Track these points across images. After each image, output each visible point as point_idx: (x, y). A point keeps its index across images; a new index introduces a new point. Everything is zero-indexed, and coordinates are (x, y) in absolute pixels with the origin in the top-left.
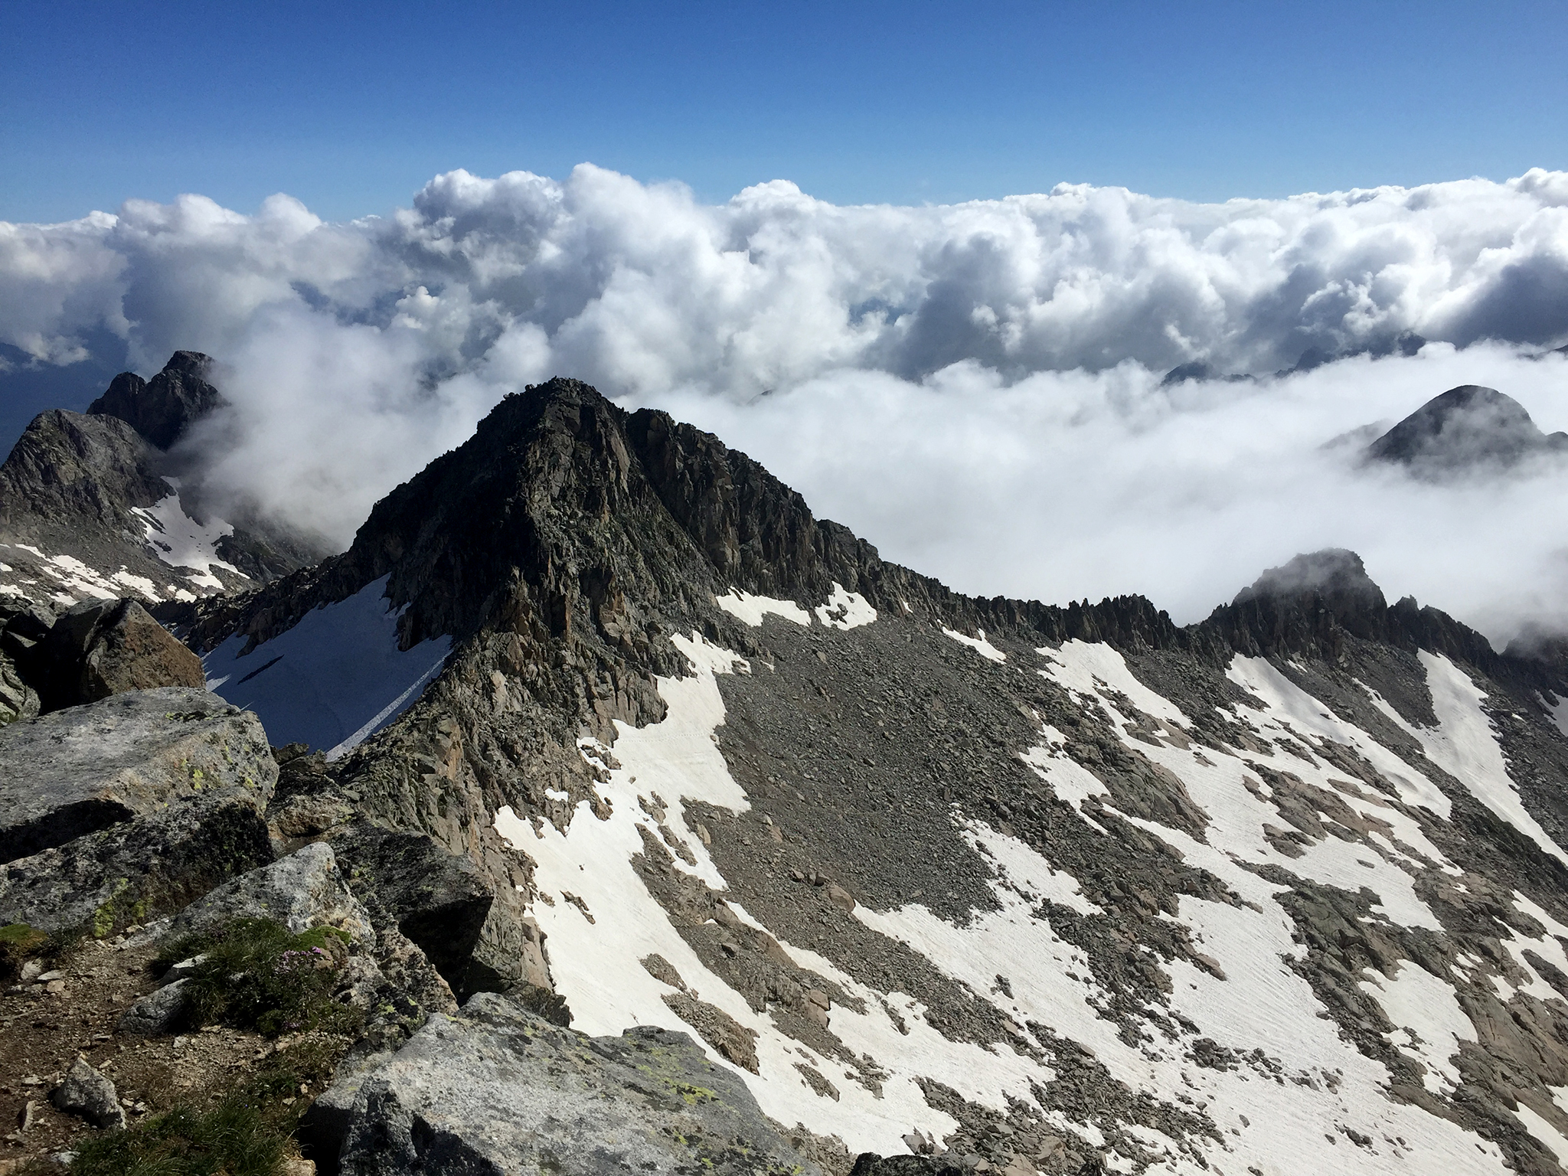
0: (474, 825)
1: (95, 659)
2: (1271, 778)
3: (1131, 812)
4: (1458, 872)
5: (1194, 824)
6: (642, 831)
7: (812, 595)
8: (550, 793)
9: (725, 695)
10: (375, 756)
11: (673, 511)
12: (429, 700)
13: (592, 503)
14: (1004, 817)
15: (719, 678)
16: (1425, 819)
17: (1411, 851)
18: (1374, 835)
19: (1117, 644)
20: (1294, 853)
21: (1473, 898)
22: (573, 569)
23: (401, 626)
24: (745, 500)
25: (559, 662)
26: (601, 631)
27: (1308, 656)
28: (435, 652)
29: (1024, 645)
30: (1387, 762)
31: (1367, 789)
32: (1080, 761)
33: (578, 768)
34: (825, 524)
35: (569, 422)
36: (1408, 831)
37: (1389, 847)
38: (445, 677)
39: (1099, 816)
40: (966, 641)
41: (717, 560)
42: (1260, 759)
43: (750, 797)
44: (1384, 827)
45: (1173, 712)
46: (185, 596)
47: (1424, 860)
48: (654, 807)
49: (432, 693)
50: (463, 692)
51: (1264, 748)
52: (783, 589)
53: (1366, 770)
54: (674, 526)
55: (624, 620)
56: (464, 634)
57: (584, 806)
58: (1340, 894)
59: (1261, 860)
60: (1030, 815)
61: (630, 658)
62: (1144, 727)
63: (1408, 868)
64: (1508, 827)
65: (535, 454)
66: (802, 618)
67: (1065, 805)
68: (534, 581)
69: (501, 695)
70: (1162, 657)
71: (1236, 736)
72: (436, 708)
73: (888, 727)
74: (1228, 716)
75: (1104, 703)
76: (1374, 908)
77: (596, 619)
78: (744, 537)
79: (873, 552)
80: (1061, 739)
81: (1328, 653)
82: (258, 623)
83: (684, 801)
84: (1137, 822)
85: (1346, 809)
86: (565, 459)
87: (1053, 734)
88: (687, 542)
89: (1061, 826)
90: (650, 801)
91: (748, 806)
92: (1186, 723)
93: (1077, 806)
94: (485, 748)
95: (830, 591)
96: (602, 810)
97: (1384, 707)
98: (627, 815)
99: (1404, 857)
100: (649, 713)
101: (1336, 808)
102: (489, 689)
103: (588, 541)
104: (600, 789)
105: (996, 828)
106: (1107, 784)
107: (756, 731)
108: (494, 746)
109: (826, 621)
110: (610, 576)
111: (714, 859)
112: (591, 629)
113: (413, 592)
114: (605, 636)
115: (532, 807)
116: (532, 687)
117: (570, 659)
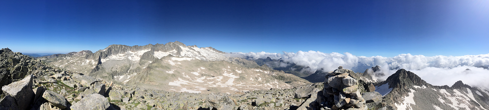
0: (393, 104)
1: (369, 87)
2: (457, 99)
3: (447, 103)
4: (471, 105)
5: (451, 103)
6: (407, 106)
7: (421, 86)
8: (399, 102)
9: (414, 94)
10: (386, 97)
11: (410, 79)
12: (390, 93)
13: (404, 78)
14: (437, 105)
15: (413, 93)
16: (468, 101)
17: (468, 104)
18: (465, 103)
19: (445, 89)
20: (459, 105)
21: (472, 107)
22: (402, 83)
23: (389, 87)
24: (416, 78)
25: (401, 91)
26: (404, 88)
27: (459, 89)
28: (391, 89)
29: (438, 90)
30: (465, 97)
31: (464, 99)
32: (443, 99)
33: (402, 100)
34: (422, 80)
35: (403, 72)
36: (467, 102)
37: (466, 104)
38: (392, 91)
39: (444, 104)
40: (434, 89)
41: (414, 83)
42: (456, 97)
43: (416, 103)
44: (466, 102)
45: (450, 94)
46: (374, 82)
47: (469, 104)
48: (408, 104)
49: (391, 92)
50: (393, 92)
51: (456, 96)
52: (419, 85)
53: (464, 98)
54: (410, 80)
55: (406, 88)
56: (394, 88)
57: (402, 103)
58: (463, 108)
59: (457, 106)
60: (439, 104)
61: (406, 91)
62: (447, 96)
63: (468, 105)
64: (474, 101)
65: (400, 74)
66: (420, 88)
67: (442, 103)
68: (399, 84)
69: (396, 93)
70: (449, 90)
71: (454, 96)
72: (391, 94)
73: (427, 97)
74: (454, 94)
75: (444, 94)
76: (466, 109)
77: (404, 87)
78: (416, 81)
79: (426, 82)
80: (441, 97)
81: (460, 89)
82: (379, 85)
83: (410, 104)
84: (447, 104)
85: (463, 101)
86: (402, 75)
87: (440, 97)
88: (411, 81)
89: (441, 105)
90: (407, 103)
91: (415, 104)
92: (451, 95)
93: (443, 103)
94: (394, 97)
95: (422, 85)
96: (403, 104)
97: (465, 92)
98: (405, 104)
99: (467, 104)
100: (408, 95)
101: (462, 101)
102: (395, 92)
103: (404, 81)
104: (403, 102)
105: (436, 106)
106: (445, 101)
107: (416, 97)
108: (395, 97)
109: (422, 88)
110: (405, 84)
111: (412, 109)
112: (403, 88)
113: (390, 84)
114: (404, 89)
115: (398, 103)
116: (398, 93)
117: (401, 90)
